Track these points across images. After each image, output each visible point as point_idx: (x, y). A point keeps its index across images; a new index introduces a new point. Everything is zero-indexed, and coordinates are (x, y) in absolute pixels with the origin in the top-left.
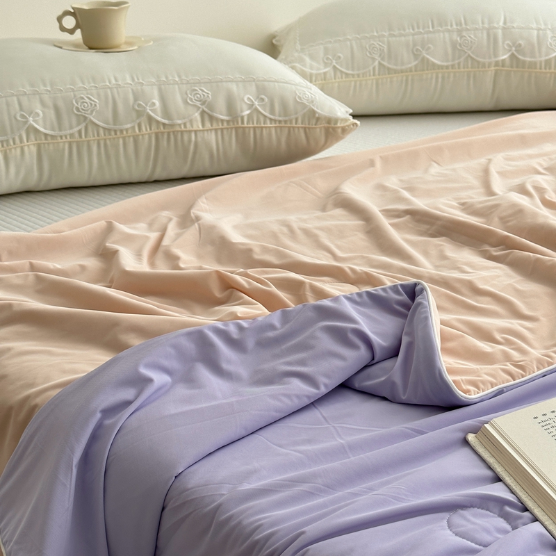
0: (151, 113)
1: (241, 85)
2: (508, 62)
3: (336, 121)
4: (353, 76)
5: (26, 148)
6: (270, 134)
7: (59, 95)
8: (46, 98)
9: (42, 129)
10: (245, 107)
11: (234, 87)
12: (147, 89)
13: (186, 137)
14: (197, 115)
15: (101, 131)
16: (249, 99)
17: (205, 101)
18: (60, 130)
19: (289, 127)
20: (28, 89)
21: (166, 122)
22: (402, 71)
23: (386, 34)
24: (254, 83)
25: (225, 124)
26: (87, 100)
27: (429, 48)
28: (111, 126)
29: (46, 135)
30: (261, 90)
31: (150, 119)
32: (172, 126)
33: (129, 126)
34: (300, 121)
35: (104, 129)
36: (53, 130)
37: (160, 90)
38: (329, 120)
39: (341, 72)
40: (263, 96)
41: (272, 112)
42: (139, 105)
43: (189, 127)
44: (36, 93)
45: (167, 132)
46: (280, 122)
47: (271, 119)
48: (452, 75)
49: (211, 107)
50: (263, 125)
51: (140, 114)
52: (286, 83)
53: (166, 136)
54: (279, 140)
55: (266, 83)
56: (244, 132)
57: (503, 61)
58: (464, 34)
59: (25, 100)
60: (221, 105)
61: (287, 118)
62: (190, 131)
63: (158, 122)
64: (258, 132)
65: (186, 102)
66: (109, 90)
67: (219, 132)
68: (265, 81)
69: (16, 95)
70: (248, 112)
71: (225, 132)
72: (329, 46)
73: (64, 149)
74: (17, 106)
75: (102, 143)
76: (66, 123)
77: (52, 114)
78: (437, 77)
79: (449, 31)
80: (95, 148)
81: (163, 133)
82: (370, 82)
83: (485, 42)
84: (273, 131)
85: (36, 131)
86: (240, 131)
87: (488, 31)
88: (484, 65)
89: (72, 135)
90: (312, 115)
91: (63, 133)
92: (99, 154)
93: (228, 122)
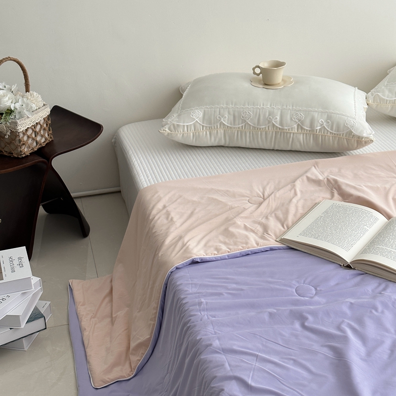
0: (274, 122)
1: (320, 114)
3: (362, 138)
5: (219, 131)
6: (329, 139)
7: (237, 110)
8: (231, 111)
9: (226, 124)
10: (319, 125)
11: (316, 115)
12: (276, 111)
13: (288, 135)
14: (296, 126)
16: (322, 121)
17: (300, 120)
18: (234, 125)
19: (339, 138)
20: (224, 106)
21: (280, 127)
24: (326, 114)
25: (308, 131)
26: (248, 113)
28: (256, 126)
29: (228, 126)
30: (329, 118)
31: (274, 125)
32: (283, 129)
33: (263, 127)
34: (344, 135)
35: (253, 127)
36: (231, 124)
37: (281, 112)
38: (359, 137)
40: (329, 121)
41: (332, 129)
42: (270, 118)
43: (291, 131)
44: (227, 108)
45: (281, 132)
46: (335, 134)
47: (330, 132)
49: (302, 123)
50: (326, 134)
51: (269, 122)
52: (343, 115)
53: (279, 133)
54: (333, 143)
55: (333, 114)
56: (317, 136)
59: (222, 111)
60: (308, 122)
61: (338, 133)
62: (291, 133)
63: (277, 127)
64: (323, 138)
65: (291, 119)
66: (258, 110)
67: (305, 135)
68: (333, 113)
69: (219, 108)
70: (319, 128)
71: (308, 135)
73: (235, 133)
74: (218, 113)
75: (251, 132)
76: (237, 122)
77: (232, 118)
80: (248, 134)
81: (278, 132)
84: (331, 138)
85: (224, 124)
86: (315, 135)
89: (239, 128)
90: (350, 133)
92: (250, 137)
93: (310, 131)
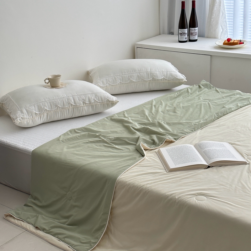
2: (152, 80)
4: (114, 85)
7: (51, 101)
12: (70, 97)
15: (61, 108)
22: (126, 84)
23: (121, 74)
27: (132, 78)
28: (63, 107)
33: (67, 107)
39: (111, 85)
48: (138, 84)
57: (151, 80)
58: (141, 73)
63: (73, 105)
65: (79, 100)
66: (62, 99)
72: (107, 78)
78: (135, 85)
79: (137, 73)
80: (59, 112)
82: (118, 87)
83: (146, 75)
87: (146, 72)
88: (146, 81)
91: (52, 110)
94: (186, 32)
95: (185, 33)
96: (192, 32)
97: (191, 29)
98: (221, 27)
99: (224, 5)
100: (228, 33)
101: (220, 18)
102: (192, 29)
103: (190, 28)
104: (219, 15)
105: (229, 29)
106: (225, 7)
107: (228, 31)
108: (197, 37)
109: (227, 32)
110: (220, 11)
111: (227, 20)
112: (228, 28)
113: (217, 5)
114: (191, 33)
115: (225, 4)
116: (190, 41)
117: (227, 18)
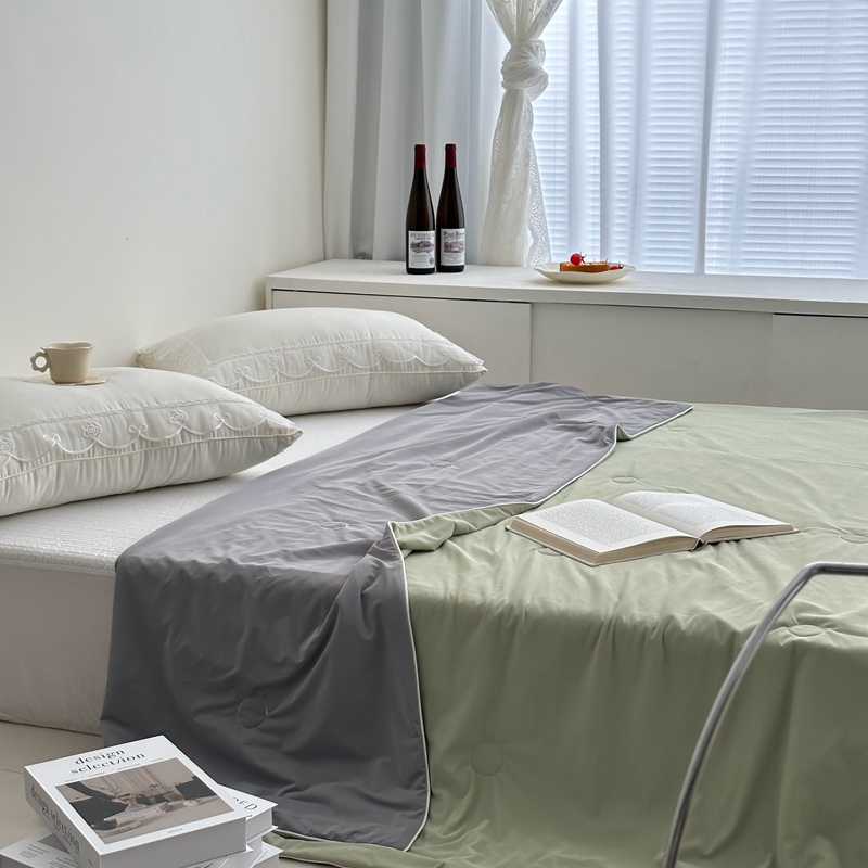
0: (142, 434)
1: (208, 406)
3: (286, 429)
5: (50, 467)
6: (234, 445)
7: (70, 422)
8: (64, 428)
9: (63, 449)
10: (214, 423)
11: (202, 408)
12: (136, 414)
13: (170, 453)
14: (179, 433)
15: (105, 452)
16: (216, 416)
17: (183, 420)
18: (75, 450)
19: (249, 438)
20: (45, 418)
21: (153, 440)
22: (298, 379)
23: (281, 348)
24: (217, 404)
25: (201, 440)
26: (93, 425)
27: (318, 359)
28: (112, 447)
29: (65, 454)
30: (224, 410)
31: (140, 437)
32: (158, 443)
33: (125, 446)
34: (257, 432)
35: (107, 449)
36: (69, 450)
37: (146, 414)
38: (280, 431)
40: (226, 414)
41: (235, 425)
42: (132, 429)
43: (172, 444)
44: (53, 421)
45: (153, 446)
47: (235, 431)
48: (337, 379)
49: (189, 425)
50: (229, 437)
51: (133, 436)
53: (153, 453)
54: (241, 449)
56: (215, 444)
60: (195, 423)
61: (246, 429)
62: (173, 447)
63: (147, 441)
64: (226, 443)
65: (168, 422)
70: (217, 427)
72: (236, 360)
73: (76, 467)
75: (105, 461)
76: (78, 444)
77: (67, 438)
78: (326, 382)
79: (330, 344)
80: (100, 465)
81: (151, 450)
84: (237, 442)
85: (58, 451)
86: (212, 443)
88: (361, 370)
89: (83, 454)
90: (266, 427)
91: (77, 452)
92: (103, 470)
93: (203, 437)
94: (432, 240)
95: (427, 245)
96: (450, 241)
97: (445, 233)
98: (529, 233)
99: (535, 163)
100: (552, 251)
101: (527, 204)
102: (449, 231)
103: (443, 230)
104: (523, 194)
105: (555, 239)
106: (540, 171)
107: (551, 243)
108: (463, 258)
109: (548, 245)
110: (526, 182)
111: (546, 211)
112: (550, 235)
113: (518, 161)
114: (446, 246)
115: (539, 163)
116: (442, 269)
117: (545, 203)
